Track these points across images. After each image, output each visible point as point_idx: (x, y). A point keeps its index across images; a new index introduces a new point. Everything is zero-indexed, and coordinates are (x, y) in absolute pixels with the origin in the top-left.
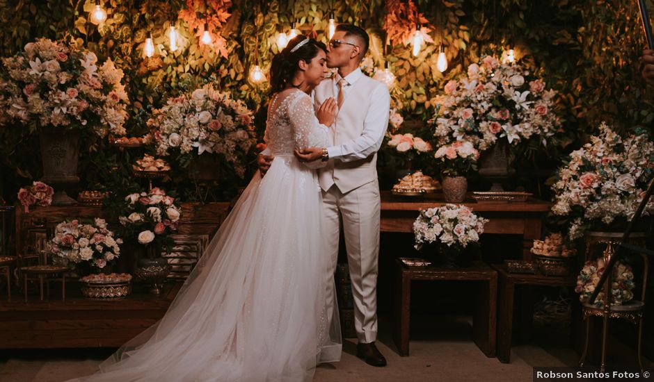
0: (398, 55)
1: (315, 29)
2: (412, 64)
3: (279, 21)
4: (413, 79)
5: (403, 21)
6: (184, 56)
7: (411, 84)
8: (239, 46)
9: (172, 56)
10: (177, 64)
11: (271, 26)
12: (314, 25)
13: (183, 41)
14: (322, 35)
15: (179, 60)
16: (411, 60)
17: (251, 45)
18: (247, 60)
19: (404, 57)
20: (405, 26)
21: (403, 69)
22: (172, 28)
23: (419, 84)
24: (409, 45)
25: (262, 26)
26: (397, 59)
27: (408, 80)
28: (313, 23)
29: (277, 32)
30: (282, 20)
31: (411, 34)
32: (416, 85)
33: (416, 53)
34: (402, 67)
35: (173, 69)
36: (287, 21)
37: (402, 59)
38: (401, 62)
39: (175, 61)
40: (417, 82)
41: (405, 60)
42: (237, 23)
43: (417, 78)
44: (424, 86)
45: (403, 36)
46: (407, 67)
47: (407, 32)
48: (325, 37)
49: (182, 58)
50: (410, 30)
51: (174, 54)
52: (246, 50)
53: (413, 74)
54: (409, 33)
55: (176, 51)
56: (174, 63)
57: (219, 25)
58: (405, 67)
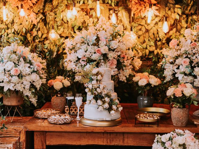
0: (138, 23)
1: (89, 7)
2: (147, 28)
3: (68, 3)
4: (147, 37)
5: (142, 3)
6: (11, 24)
7: (146, 40)
8: (44, 18)
9: (5, 24)
10: (8, 28)
11: (62, 6)
12: (88, 5)
13: (11, 15)
14: (93, 11)
15: (8, 26)
16: (146, 26)
17: (51, 17)
18: (48, 26)
19: (142, 24)
20: (142, 5)
21: (141, 31)
22: (4, 7)
23: (150, 40)
24: (145, 17)
25: (57, 6)
26: (137, 25)
27: (144, 37)
28: (88, 4)
29: (66, 9)
30: (69, 2)
31: (146, 10)
32: (149, 40)
33: (149, 21)
34: (140, 30)
35: (5, 31)
36: (72, 3)
37: (140, 25)
38: (140, 27)
39: (6, 27)
40: (149, 39)
41: (142, 25)
42: (43, 4)
43: (149, 36)
44: (154, 41)
45: (141, 12)
46: (144, 30)
47: (144, 9)
48: (94, 12)
49: (10, 24)
50: (145, 7)
51: (5, 22)
52: (48, 20)
53: (147, 34)
54: (145, 10)
55: (7, 21)
56: (6, 28)
57: (32, 5)
58: (142, 30)
